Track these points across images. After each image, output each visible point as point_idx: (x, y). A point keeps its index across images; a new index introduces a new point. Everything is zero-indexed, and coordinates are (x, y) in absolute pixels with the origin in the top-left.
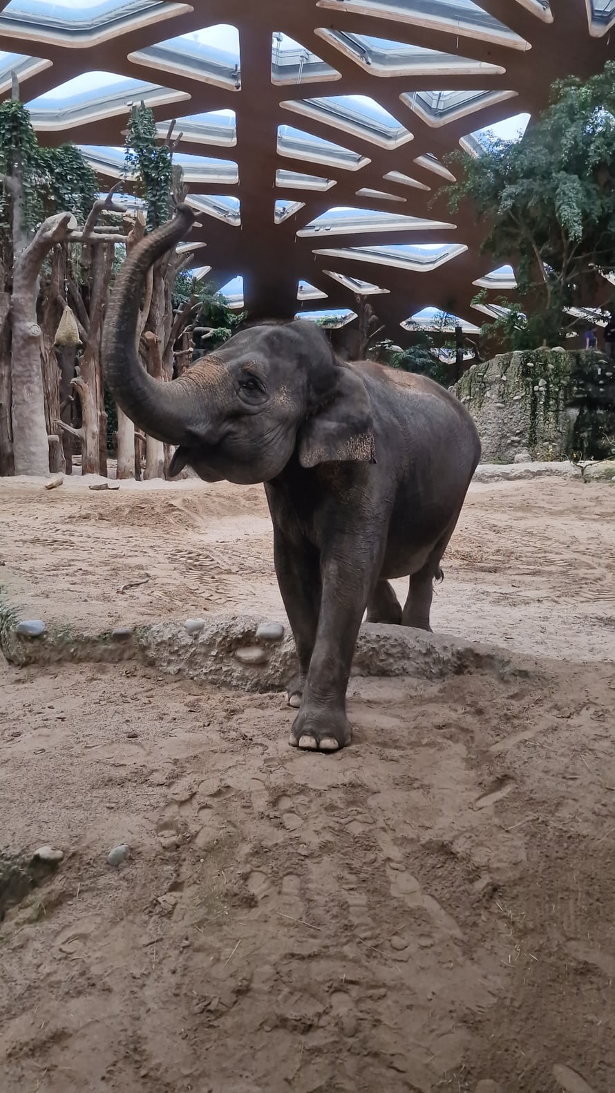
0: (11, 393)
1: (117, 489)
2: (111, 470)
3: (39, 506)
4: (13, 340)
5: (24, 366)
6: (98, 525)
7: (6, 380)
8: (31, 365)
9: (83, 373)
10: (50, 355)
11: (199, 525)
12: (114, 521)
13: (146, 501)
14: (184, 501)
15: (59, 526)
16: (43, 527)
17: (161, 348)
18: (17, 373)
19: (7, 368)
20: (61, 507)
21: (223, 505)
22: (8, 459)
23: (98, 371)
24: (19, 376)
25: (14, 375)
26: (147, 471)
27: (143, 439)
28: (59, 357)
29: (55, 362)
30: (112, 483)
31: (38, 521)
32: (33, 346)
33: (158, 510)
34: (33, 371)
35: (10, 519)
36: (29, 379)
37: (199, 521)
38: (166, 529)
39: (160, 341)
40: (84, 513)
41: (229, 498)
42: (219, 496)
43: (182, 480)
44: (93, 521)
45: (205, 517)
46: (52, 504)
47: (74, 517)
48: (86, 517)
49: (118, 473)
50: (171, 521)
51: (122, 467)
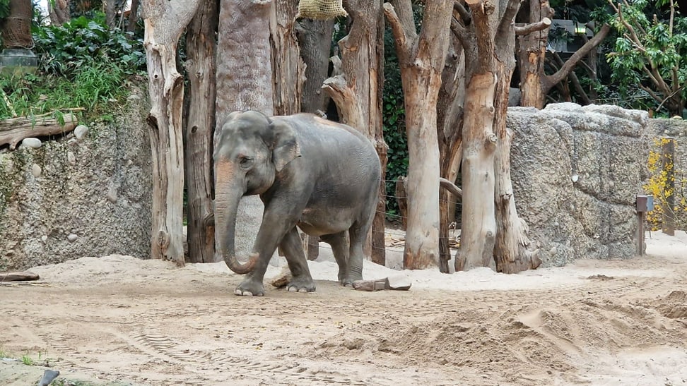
0: (214, 108)
1: (406, 289)
2: (394, 252)
3: (263, 321)
4: (222, 12)
5: (241, 58)
6: (380, 361)
7: (204, 84)
8: (251, 56)
9: (346, 68)
10: (286, 36)
11: (574, 363)
12: (408, 355)
13: (469, 316)
14: (545, 316)
15: (305, 363)
16: (273, 363)
17: (494, 21)
18: (228, 72)
19: (208, 61)
20: (303, 323)
21: (620, 325)
22: (204, 230)
23: (374, 64)
24: (230, 77)
25: (221, 75)
26: (462, 253)
27: (453, 192)
28: (302, 40)
29: (295, 50)
30: (398, 277)
31: (263, 351)
32: (258, 22)
33: (493, 333)
34: (256, 67)
35: (212, 346)
36: (248, 82)
37: (573, 356)
38: (508, 371)
39: (492, 8)
40: (350, 338)
41: (631, 312)
42: (610, 306)
43: (529, 272)
44: (367, 354)
45: (585, 349)
46: (286, 318)
47: (332, 346)
48: (355, 347)
49: (406, 257)
50: (520, 355)
51: (415, 245)
